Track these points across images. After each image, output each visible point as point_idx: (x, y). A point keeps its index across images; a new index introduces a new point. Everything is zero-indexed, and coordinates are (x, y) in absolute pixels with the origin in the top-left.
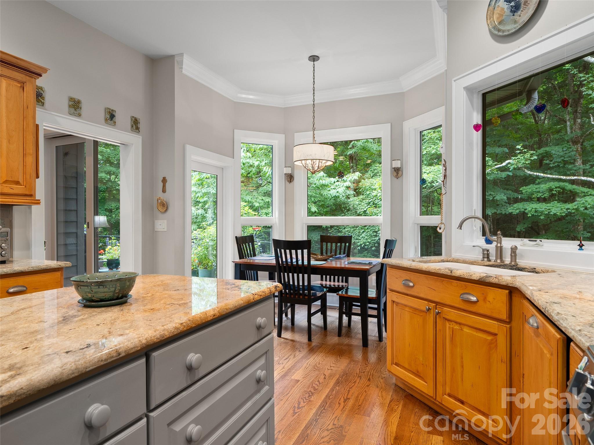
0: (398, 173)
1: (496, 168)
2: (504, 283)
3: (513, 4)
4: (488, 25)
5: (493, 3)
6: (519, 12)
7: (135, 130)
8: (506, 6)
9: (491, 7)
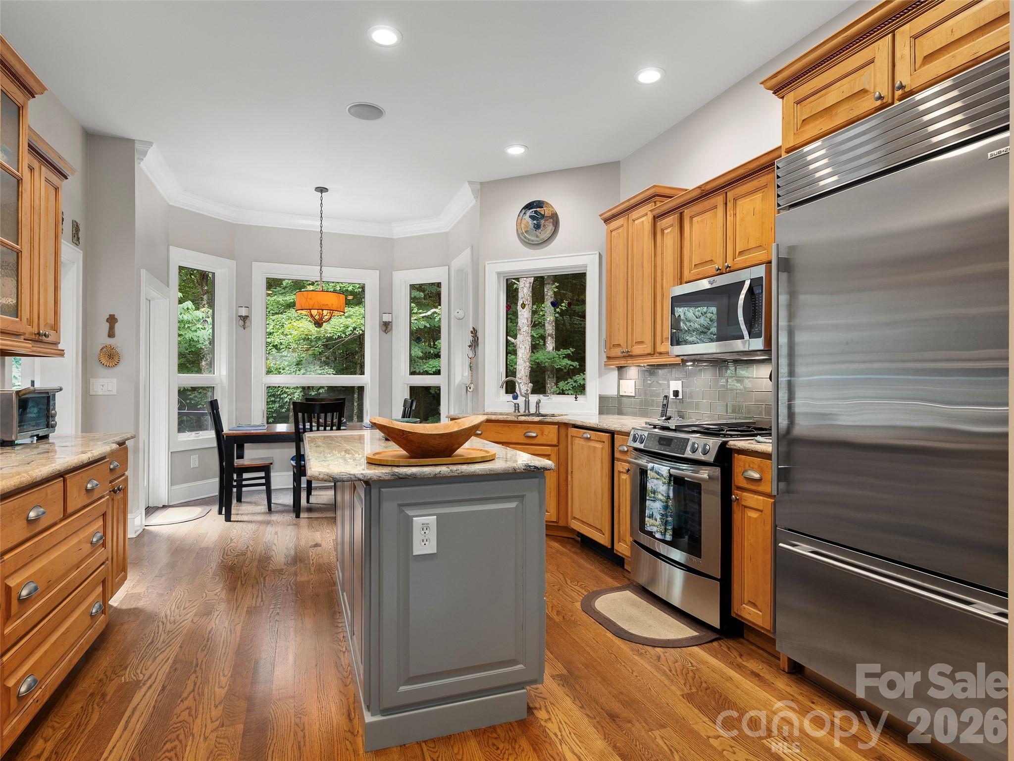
0: (387, 328)
1: (423, 317)
2: (556, 421)
3: (535, 222)
4: (517, 230)
5: (522, 215)
6: (540, 231)
7: (75, 242)
8: (530, 220)
9: (520, 218)
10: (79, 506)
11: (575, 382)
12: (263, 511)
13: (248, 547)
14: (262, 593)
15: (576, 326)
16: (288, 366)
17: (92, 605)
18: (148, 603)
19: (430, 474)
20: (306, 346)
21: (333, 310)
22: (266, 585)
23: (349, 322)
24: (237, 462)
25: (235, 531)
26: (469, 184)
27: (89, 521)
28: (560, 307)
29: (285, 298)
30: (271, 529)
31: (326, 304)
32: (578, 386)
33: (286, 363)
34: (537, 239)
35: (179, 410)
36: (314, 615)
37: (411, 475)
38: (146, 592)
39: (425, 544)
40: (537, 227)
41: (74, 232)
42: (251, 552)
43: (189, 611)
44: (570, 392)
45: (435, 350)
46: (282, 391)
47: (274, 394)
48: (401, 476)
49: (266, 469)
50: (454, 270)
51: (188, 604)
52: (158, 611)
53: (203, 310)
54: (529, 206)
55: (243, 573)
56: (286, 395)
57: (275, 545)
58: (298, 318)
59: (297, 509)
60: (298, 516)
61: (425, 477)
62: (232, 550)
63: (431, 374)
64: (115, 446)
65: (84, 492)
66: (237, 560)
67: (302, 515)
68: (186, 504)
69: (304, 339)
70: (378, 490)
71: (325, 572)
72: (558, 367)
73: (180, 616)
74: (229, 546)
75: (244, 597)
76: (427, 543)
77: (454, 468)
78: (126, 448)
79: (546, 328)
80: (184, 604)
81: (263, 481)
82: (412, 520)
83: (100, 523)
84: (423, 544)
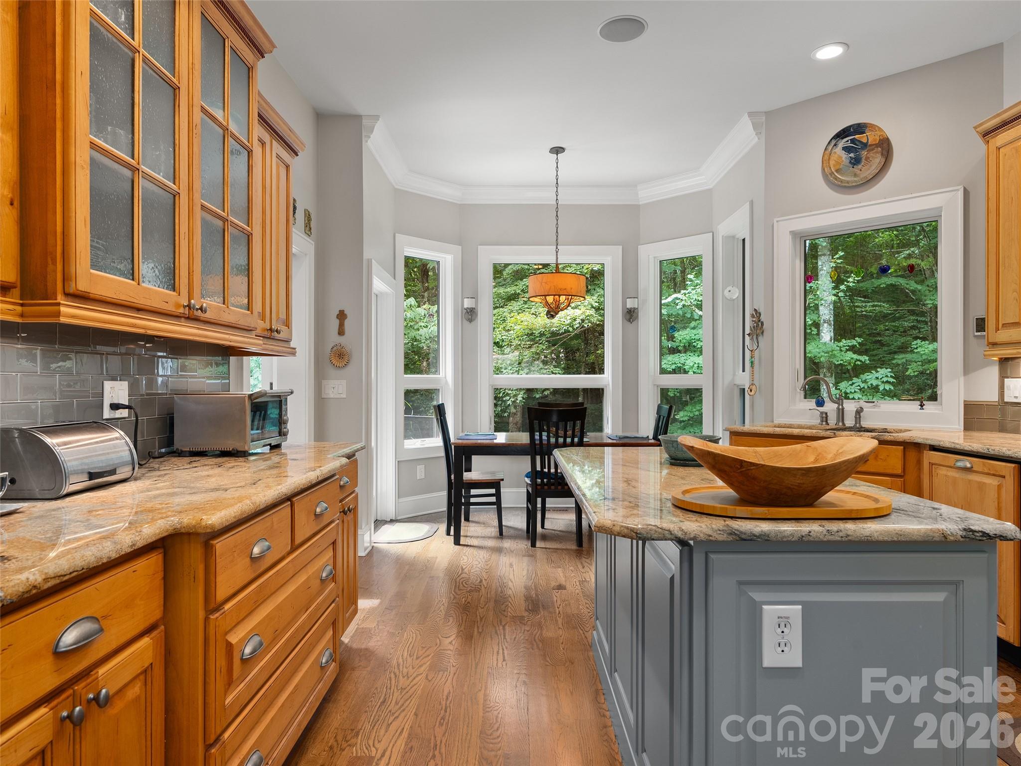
0: (632, 316)
3: (852, 155)
4: (823, 169)
5: (830, 147)
6: (860, 167)
7: (308, 232)
8: (844, 155)
9: (827, 152)
10: (307, 535)
11: (865, 382)
12: (493, 535)
13: (481, 581)
14: (503, 650)
15: (858, 309)
16: (510, 365)
17: (321, 654)
18: (380, 643)
19: (792, 535)
20: (529, 343)
21: (572, 296)
22: (507, 637)
23: (577, 312)
24: (467, 476)
25: (465, 558)
26: (749, 117)
27: (318, 552)
28: (846, 283)
29: (506, 290)
30: (505, 558)
31: (564, 288)
32: (868, 387)
33: (508, 362)
34: (855, 179)
35: (405, 414)
36: (572, 693)
37: (761, 535)
38: (376, 628)
39: (783, 651)
40: (856, 161)
41: (307, 222)
42: (485, 588)
43: (422, 662)
44: (856, 396)
45: (674, 343)
46: (504, 393)
47: (499, 397)
48: (743, 536)
49: (496, 485)
50: (723, 236)
51: (421, 653)
52: (389, 657)
53: (424, 307)
54: (842, 134)
55: (478, 617)
56: (508, 398)
57: (512, 582)
58: (520, 311)
59: (531, 535)
60: (533, 545)
61: (785, 539)
62: (464, 583)
63: (670, 373)
64: (344, 460)
65: (313, 517)
66: (471, 597)
67: (539, 544)
68: (413, 519)
69: (528, 335)
70: (703, 556)
71: (577, 628)
72: (839, 363)
73: (413, 668)
74: (460, 577)
75: (483, 651)
76: (786, 649)
77: (834, 526)
78: (356, 461)
79: (821, 313)
80: (416, 651)
81: (493, 499)
82: (761, 609)
83: (330, 553)
84: (780, 650)
